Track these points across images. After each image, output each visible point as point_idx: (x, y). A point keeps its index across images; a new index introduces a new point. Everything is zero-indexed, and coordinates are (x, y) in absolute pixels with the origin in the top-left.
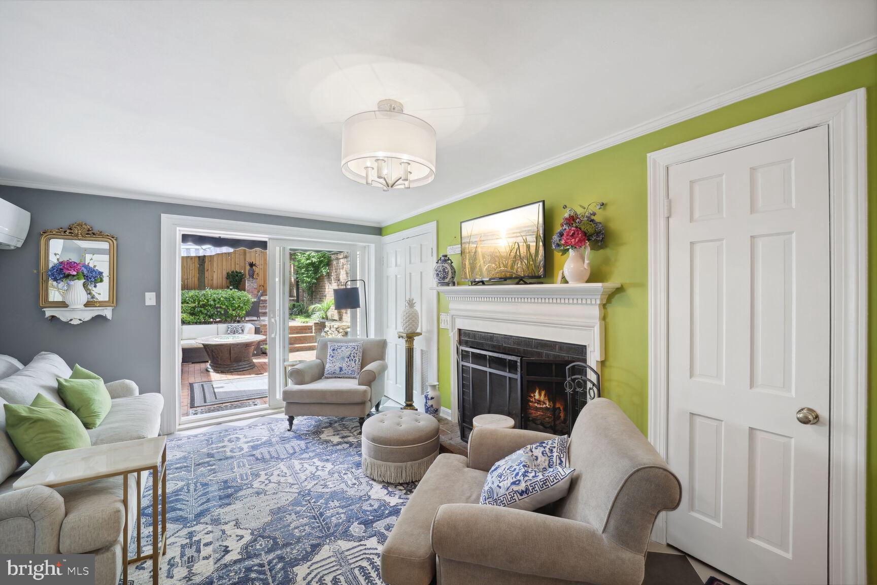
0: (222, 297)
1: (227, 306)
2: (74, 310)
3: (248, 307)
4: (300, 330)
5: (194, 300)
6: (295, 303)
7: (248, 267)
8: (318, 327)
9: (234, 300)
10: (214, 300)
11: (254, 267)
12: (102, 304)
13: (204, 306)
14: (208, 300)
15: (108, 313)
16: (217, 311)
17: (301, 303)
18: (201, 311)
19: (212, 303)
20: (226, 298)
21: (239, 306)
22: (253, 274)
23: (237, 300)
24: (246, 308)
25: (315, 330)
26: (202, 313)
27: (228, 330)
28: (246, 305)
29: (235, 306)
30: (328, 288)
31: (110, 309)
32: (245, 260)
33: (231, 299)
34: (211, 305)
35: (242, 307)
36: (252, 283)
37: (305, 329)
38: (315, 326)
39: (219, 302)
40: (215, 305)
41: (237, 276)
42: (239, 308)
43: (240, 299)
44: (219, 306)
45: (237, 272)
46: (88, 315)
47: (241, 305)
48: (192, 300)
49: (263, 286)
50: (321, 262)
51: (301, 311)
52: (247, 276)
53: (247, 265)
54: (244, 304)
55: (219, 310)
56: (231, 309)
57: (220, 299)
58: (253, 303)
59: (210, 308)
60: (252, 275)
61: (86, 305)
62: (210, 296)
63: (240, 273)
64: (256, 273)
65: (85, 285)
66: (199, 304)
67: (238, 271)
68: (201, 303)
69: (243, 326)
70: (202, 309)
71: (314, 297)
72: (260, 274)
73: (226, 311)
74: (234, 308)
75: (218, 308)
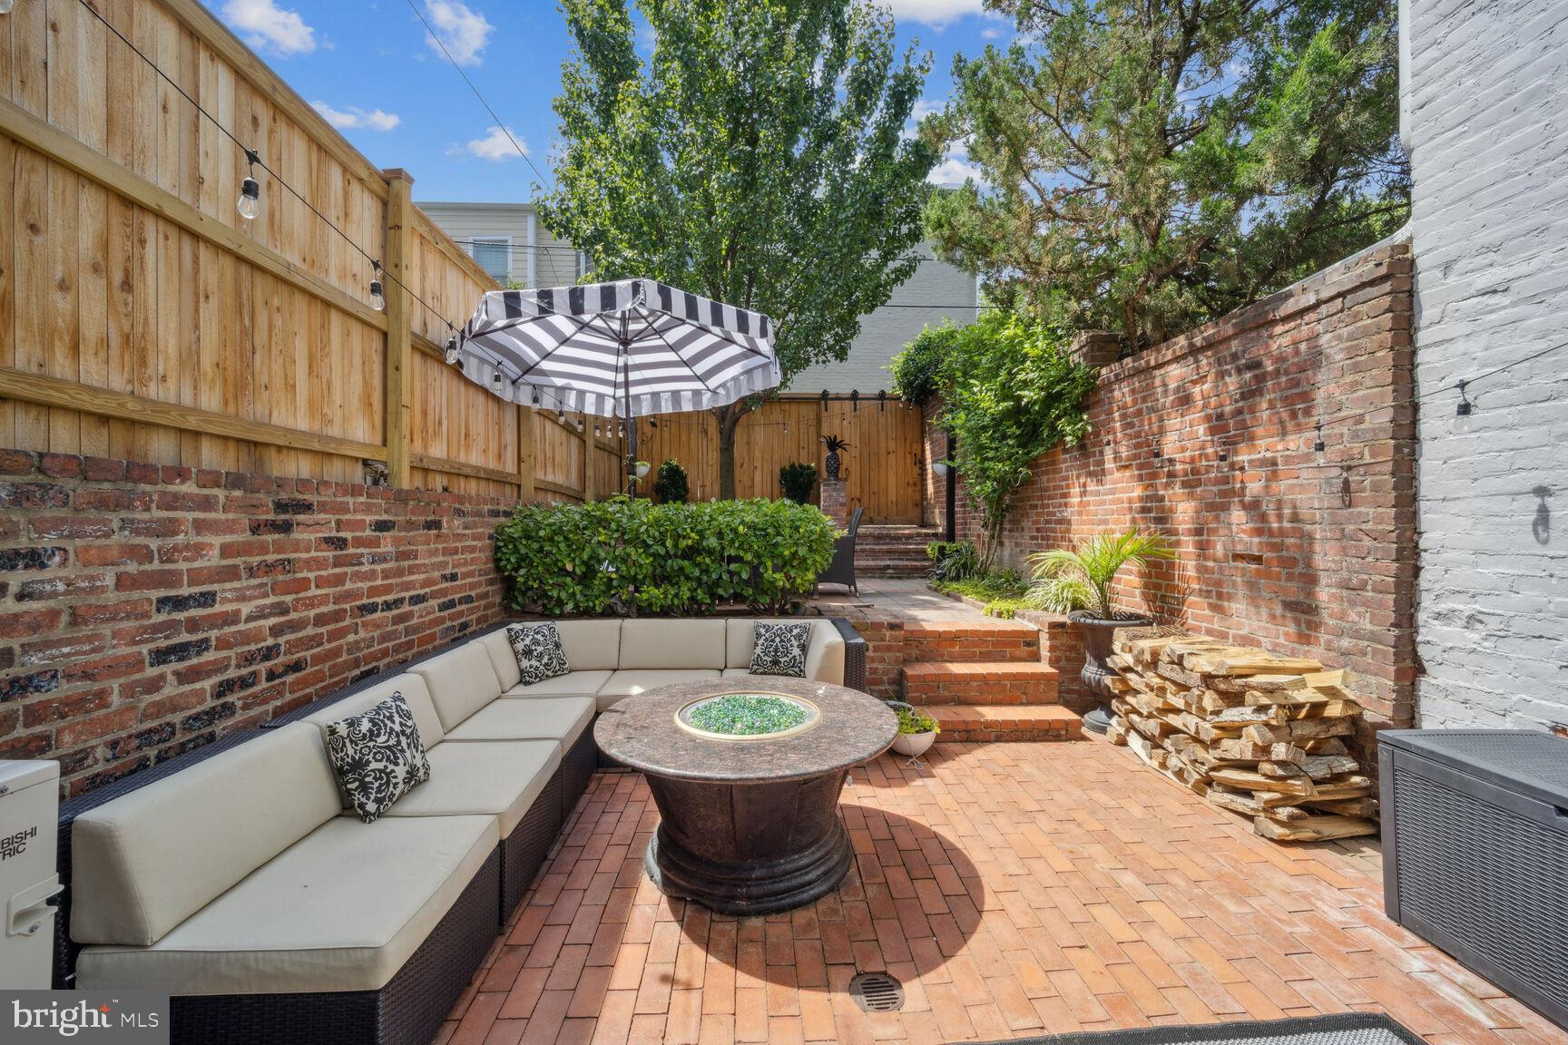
0: (742, 522)
1: (758, 555)
3: (822, 561)
4: (994, 644)
5: (661, 533)
6: (945, 544)
7: (826, 453)
8: (1065, 640)
9: (778, 534)
10: (720, 535)
11: (839, 451)
13: (691, 553)
14: (701, 533)
16: (729, 572)
17: (960, 543)
18: (682, 569)
19: (712, 542)
20: (752, 527)
21: (794, 554)
22: (837, 469)
23: (787, 531)
24: (815, 561)
25: (1052, 649)
26: (688, 578)
27: (756, 645)
28: (815, 551)
29: (781, 555)
30: (1083, 494)
32: (819, 435)
33: (770, 530)
34: (710, 552)
35: (804, 559)
36: (835, 490)
37: (1015, 645)
38: (1052, 637)
39: (732, 541)
40: (723, 549)
41: (802, 474)
42: (795, 563)
43: (797, 529)
44: (733, 552)
45: (801, 466)
47: (802, 551)
48: (657, 534)
49: (859, 500)
50: (1051, 399)
51: (964, 566)
52: (824, 474)
53: (824, 447)
54: (810, 547)
55: (733, 567)
56: (769, 564)
57: (735, 531)
58: (840, 543)
59: (708, 560)
60: (834, 469)
62: (707, 518)
63: (809, 467)
64: (843, 468)
66: (676, 545)
67: (805, 464)
68: (684, 543)
69: (806, 630)
70: (686, 563)
71: (1007, 526)
72: (852, 470)
73: (755, 572)
74: (780, 562)
75: (731, 559)
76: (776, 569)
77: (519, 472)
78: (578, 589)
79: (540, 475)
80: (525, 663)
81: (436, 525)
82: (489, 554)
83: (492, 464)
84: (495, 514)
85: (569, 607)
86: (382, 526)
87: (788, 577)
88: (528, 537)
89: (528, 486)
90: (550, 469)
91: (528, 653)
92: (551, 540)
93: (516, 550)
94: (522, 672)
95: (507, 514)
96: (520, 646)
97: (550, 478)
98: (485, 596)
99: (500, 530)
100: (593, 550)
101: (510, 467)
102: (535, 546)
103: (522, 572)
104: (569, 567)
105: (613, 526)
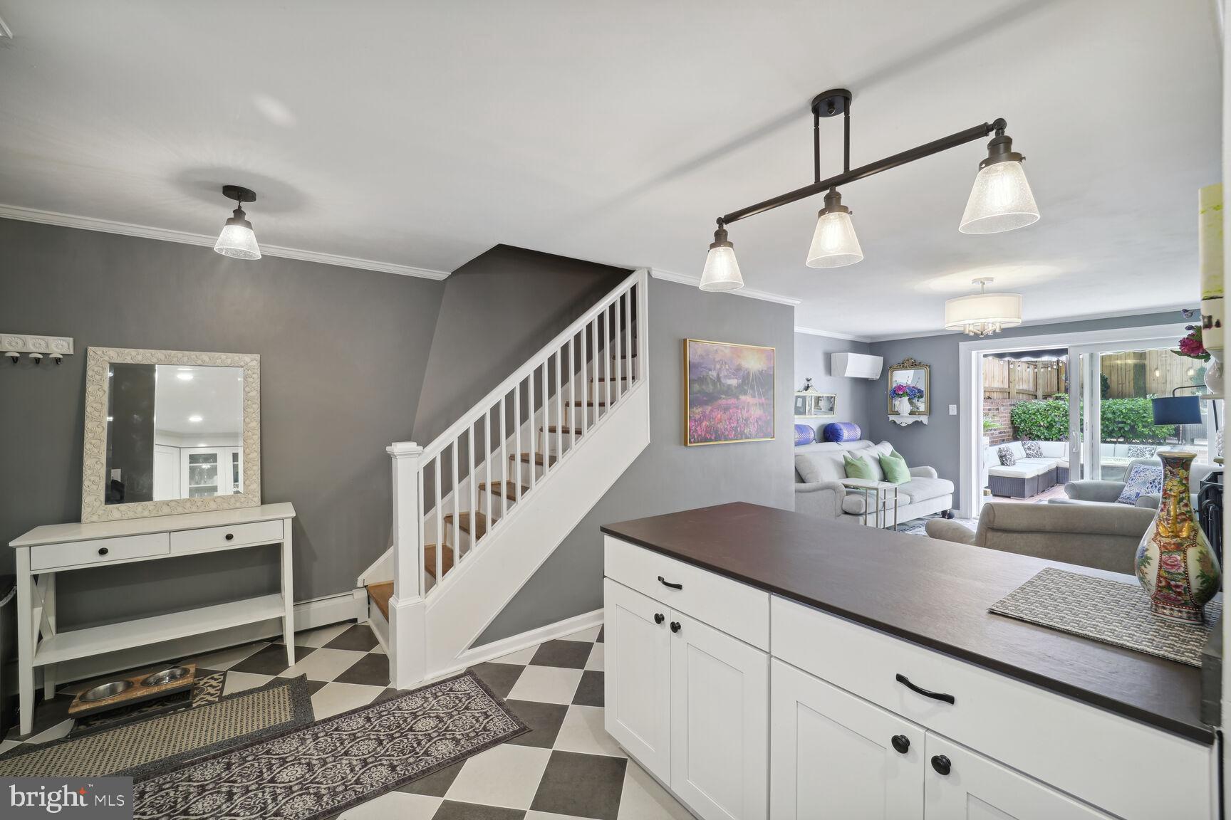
2: (902, 416)
12: (921, 413)
15: (924, 419)
31: (927, 417)
46: (910, 420)
61: (910, 414)
65: (909, 399)
73: (1133, 428)
74: (1146, 424)
75: (1119, 422)
76: (1144, 427)
77: (1009, 387)
78: (1046, 431)
79: (1017, 387)
80: (1028, 452)
81: (998, 409)
82: (1009, 418)
83: (1001, 386)
84: (1011, 405)
85: (1042, 437)
86: (989, 410)
87: (1150, 430)
88: (1025, 413)
89: (1013, 392)
90: (1021, 383)
91: (1029, 449)
92: (1034, 414)
93: (1020, 417)
94: (1027, 454)
95: (1014, 405)
96: (1026, 447)
97: (1021, 388)
98: (1008, 432)
99: (1012, 411)
100: (1052, 418)
101: (1006, 386)
102: (1028, 416)
103: (1023, 425)
104: (1042, 424)
105: (1061, 409)
